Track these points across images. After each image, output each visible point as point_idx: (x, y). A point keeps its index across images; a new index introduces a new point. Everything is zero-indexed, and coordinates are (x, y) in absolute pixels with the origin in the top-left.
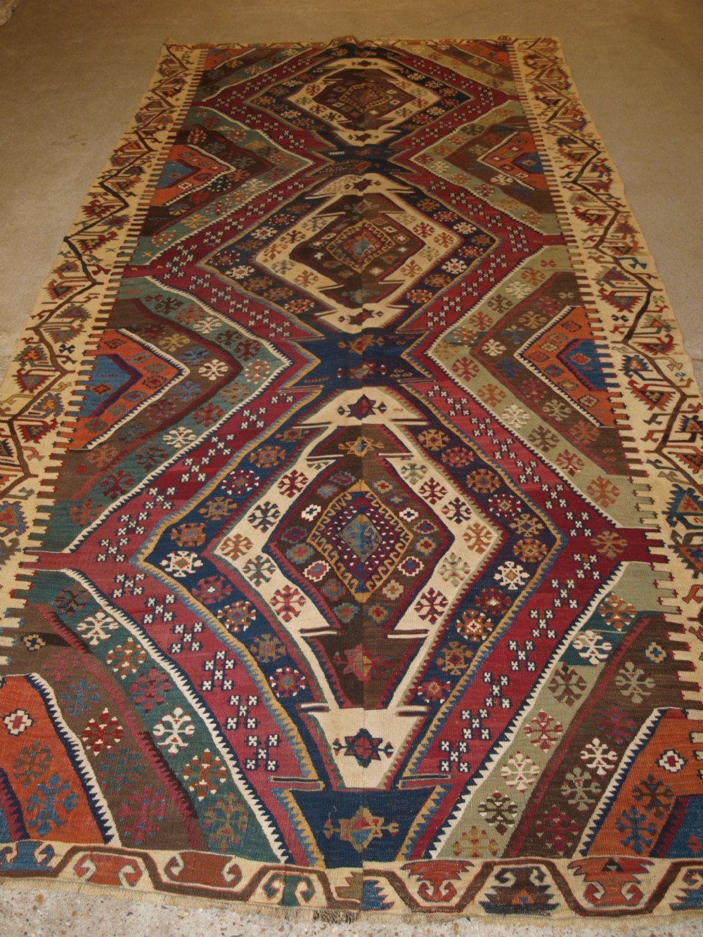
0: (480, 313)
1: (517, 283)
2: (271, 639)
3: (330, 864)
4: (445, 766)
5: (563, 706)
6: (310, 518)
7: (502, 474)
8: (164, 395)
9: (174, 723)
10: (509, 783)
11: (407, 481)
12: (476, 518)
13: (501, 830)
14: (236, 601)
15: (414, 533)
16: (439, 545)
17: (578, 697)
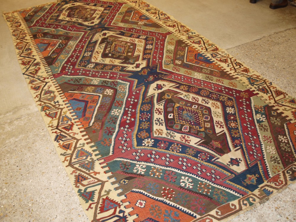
0: (167, 56)
1: (169, 46)
2: (190, 149)
3: (252, 191)
4: (255, 157)
5: (266, 132)
6: (172, 117)
7: (208, 89)
8: (100, 103)
9: (185, 181)
10: (271, 153)
11: (187, 99)
12: (211, 102)
13: (279, 163)
14: (172, 145)
15: (200, 110)
16: (208, 110)
17: (268, 129)
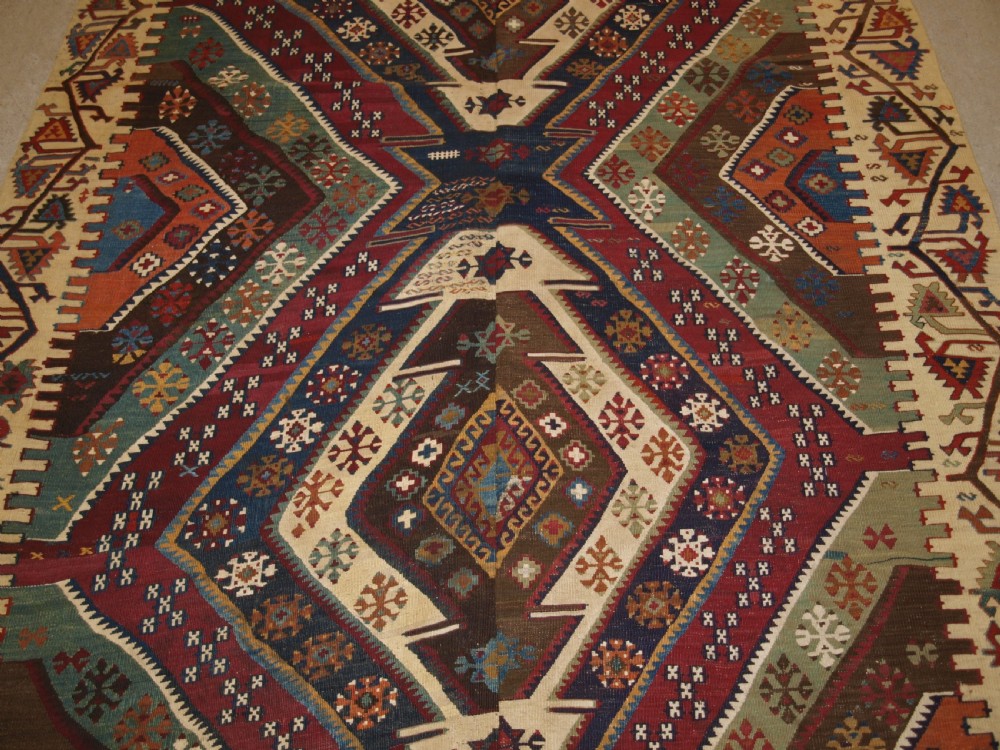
0: (746, 726)
1: (819, 610)
